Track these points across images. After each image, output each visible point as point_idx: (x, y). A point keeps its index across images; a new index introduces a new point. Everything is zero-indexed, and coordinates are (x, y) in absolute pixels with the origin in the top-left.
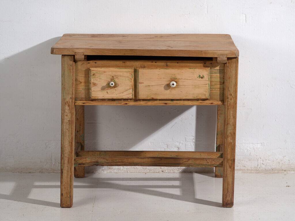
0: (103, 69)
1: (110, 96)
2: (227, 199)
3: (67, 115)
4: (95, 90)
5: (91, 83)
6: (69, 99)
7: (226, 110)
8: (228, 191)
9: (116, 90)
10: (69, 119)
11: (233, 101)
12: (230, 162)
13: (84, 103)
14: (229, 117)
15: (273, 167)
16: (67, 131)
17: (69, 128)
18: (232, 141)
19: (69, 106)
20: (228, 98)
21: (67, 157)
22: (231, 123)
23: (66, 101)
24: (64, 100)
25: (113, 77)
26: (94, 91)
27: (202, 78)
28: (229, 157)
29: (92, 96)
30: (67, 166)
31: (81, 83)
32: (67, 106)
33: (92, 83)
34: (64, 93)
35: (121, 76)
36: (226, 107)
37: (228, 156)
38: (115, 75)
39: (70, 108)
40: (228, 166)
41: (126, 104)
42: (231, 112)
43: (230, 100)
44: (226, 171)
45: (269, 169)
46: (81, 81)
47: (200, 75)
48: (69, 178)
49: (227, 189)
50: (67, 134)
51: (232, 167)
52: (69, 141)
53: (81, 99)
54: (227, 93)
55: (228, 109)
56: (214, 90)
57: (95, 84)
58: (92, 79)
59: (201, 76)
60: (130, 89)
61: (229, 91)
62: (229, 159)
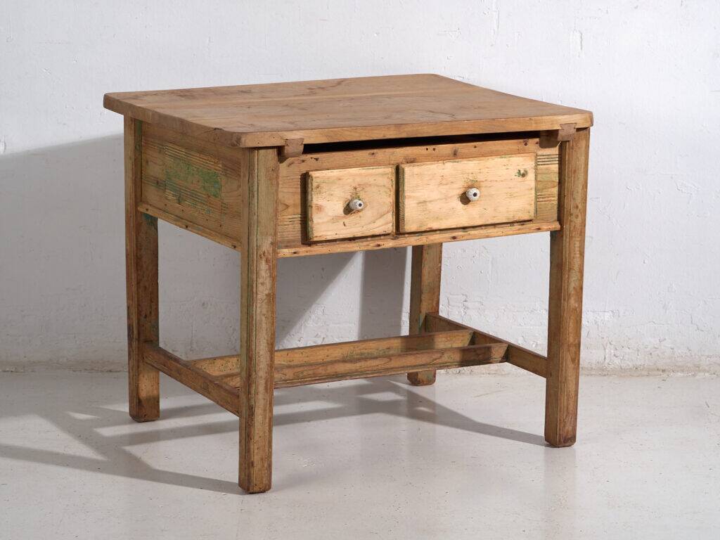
0: (335, 173)
1: (348, 231)
2: (567, 428)
3: (262, 284)
4: (320, 221)
5: (312, 207)
6: (268, 246)
7: (568, 240)
8: (568, 413)
9: (360, 217)
10: (267, 292)
11: (580, 219)
12: (573, 349)
13: (295, 253)
14: (572, 255)
15: (639, 363)
16: (264, 318)
17: (267, 312)
18: (577, 306)
19: (267, 261)
20: (571, 215)
21: (263, 378)
22: (576, 267)
23: (260, 252)
24: (257, 249)
25: (355, 188)
26: (318, 224)
27: (523, 175)
28: (571, 340)
29: (315, 235)
30: (264, 399)
31: (287, 206)
32: (263, 262)
33: (314, 206)
34: (259, 233)
35: (370, 185)
36: (568, 233)
37: (569, 338)
38: (359, 185)
39: (270, 266)
40: (570, 358)
41: (379, 245)
42: (577, 244)
43: (575, 220)
44: (566, 370)
45: (628, 367)
46: (287, 202)
47: (519, 171)
48: (267, 425)
49: (567, 408)
50: (264, 325)
51: (577, 361)
52: (267, 340)
53: (288, 245)
54: (569, 204)
55: (571, 237)
56: (541, 200)
57: (319, 208)
58: (314, 197)
59: (522, 172)
60: (388, 212)
61: (574, 199)
62: (571, 344)
